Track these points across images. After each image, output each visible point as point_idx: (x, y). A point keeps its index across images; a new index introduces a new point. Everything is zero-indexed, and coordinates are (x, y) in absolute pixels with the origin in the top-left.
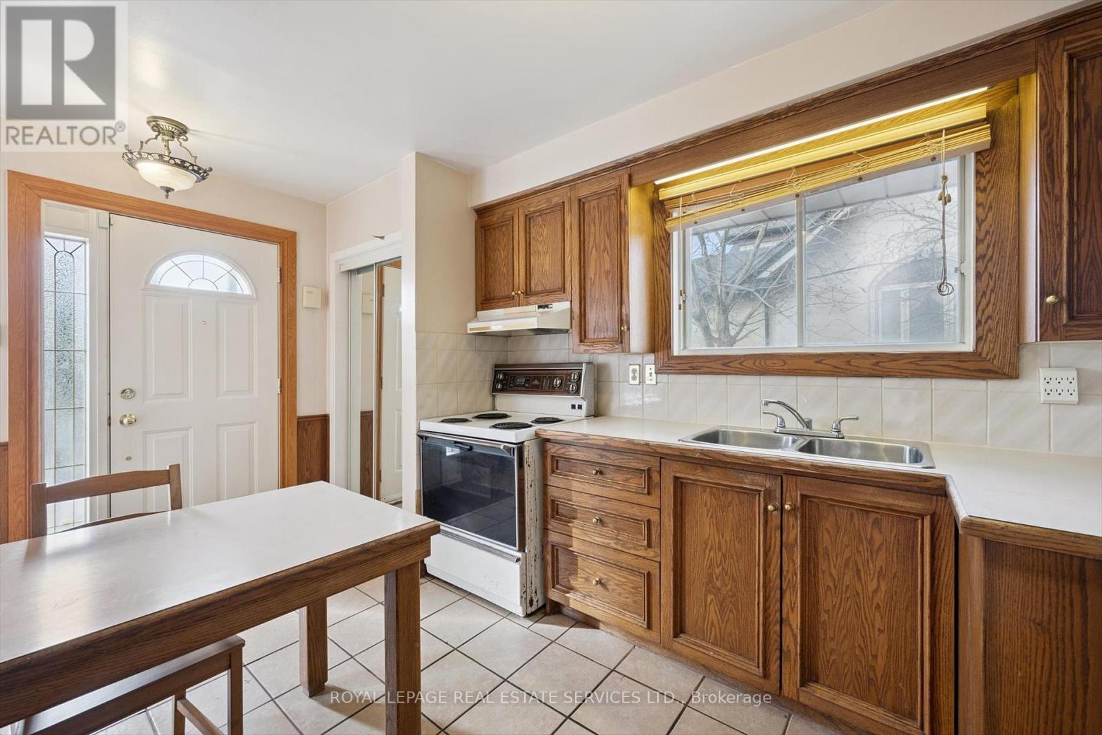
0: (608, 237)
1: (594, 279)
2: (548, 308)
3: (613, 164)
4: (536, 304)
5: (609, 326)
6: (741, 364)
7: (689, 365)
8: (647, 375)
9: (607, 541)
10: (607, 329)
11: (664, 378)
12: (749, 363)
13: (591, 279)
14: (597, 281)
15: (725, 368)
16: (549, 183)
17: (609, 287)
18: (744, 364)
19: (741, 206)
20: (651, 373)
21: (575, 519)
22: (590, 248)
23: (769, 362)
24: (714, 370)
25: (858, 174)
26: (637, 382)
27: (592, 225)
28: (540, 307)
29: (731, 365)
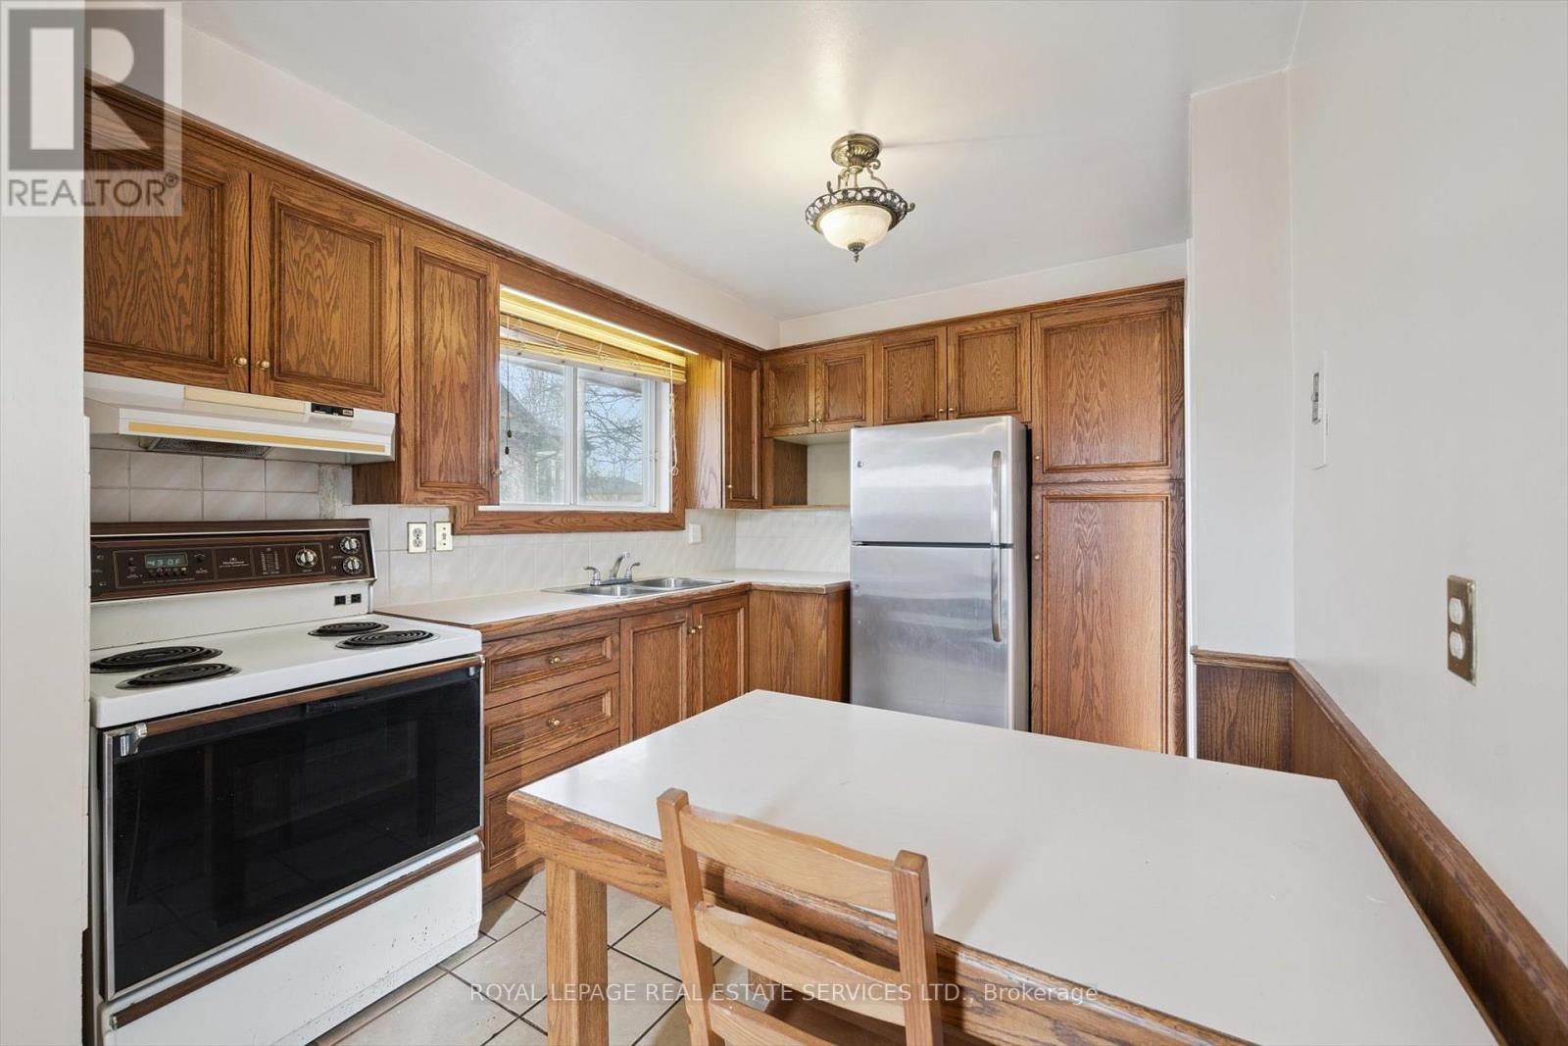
0: (465, 336)
1: (442, 389)
2: (341, 414)
3: (482, 239)
4: (306, 399)
5: (465, 466)
6: (551, 521)
7: (501, 523)
8: (439, 537)
9: (566, 741)
10: (462, 470)
11: (465, 540)
12: (557, 520)
13: (434, 387)
14: (446, 393)
15: (537, 525)
16: (357, 184)
17: (466, 407)
18: (554, 521)
19: (563, 358)
20: (444, 535)
21: (522, 739)
22: (434, 341)
23: (573, 520)
24: (527, 529)
25: (634, 371)
26: (423, 549)
27: (438, 305)
28: (316, 408)
29: (542, 522)
